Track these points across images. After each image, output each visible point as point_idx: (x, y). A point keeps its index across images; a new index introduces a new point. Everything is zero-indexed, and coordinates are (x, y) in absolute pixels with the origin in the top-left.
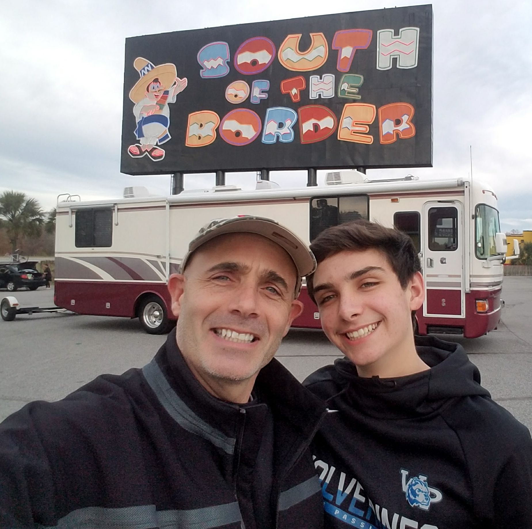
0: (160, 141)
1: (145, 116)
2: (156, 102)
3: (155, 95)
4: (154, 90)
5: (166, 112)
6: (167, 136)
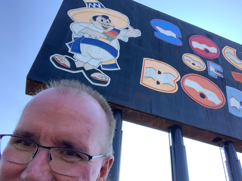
0: (104, 66)
1: (86, 36)
2: (102, 32)
3: (103, 26)
4: (102, 22)
5: (115, 44)
6: (114, 66)
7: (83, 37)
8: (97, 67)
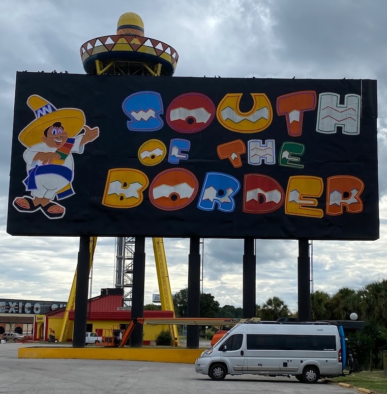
7: (37, 166)
8: (53, 199)
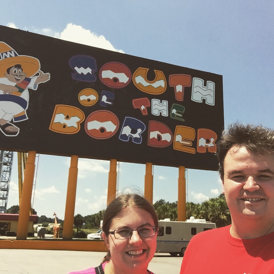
8: (10, 121)
